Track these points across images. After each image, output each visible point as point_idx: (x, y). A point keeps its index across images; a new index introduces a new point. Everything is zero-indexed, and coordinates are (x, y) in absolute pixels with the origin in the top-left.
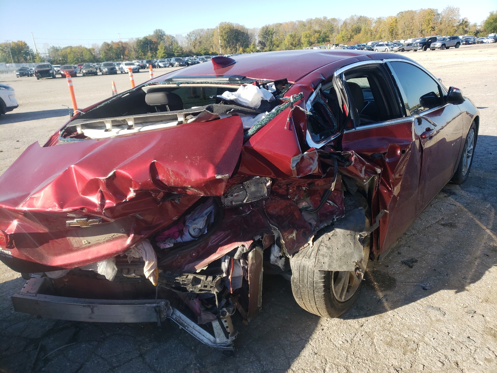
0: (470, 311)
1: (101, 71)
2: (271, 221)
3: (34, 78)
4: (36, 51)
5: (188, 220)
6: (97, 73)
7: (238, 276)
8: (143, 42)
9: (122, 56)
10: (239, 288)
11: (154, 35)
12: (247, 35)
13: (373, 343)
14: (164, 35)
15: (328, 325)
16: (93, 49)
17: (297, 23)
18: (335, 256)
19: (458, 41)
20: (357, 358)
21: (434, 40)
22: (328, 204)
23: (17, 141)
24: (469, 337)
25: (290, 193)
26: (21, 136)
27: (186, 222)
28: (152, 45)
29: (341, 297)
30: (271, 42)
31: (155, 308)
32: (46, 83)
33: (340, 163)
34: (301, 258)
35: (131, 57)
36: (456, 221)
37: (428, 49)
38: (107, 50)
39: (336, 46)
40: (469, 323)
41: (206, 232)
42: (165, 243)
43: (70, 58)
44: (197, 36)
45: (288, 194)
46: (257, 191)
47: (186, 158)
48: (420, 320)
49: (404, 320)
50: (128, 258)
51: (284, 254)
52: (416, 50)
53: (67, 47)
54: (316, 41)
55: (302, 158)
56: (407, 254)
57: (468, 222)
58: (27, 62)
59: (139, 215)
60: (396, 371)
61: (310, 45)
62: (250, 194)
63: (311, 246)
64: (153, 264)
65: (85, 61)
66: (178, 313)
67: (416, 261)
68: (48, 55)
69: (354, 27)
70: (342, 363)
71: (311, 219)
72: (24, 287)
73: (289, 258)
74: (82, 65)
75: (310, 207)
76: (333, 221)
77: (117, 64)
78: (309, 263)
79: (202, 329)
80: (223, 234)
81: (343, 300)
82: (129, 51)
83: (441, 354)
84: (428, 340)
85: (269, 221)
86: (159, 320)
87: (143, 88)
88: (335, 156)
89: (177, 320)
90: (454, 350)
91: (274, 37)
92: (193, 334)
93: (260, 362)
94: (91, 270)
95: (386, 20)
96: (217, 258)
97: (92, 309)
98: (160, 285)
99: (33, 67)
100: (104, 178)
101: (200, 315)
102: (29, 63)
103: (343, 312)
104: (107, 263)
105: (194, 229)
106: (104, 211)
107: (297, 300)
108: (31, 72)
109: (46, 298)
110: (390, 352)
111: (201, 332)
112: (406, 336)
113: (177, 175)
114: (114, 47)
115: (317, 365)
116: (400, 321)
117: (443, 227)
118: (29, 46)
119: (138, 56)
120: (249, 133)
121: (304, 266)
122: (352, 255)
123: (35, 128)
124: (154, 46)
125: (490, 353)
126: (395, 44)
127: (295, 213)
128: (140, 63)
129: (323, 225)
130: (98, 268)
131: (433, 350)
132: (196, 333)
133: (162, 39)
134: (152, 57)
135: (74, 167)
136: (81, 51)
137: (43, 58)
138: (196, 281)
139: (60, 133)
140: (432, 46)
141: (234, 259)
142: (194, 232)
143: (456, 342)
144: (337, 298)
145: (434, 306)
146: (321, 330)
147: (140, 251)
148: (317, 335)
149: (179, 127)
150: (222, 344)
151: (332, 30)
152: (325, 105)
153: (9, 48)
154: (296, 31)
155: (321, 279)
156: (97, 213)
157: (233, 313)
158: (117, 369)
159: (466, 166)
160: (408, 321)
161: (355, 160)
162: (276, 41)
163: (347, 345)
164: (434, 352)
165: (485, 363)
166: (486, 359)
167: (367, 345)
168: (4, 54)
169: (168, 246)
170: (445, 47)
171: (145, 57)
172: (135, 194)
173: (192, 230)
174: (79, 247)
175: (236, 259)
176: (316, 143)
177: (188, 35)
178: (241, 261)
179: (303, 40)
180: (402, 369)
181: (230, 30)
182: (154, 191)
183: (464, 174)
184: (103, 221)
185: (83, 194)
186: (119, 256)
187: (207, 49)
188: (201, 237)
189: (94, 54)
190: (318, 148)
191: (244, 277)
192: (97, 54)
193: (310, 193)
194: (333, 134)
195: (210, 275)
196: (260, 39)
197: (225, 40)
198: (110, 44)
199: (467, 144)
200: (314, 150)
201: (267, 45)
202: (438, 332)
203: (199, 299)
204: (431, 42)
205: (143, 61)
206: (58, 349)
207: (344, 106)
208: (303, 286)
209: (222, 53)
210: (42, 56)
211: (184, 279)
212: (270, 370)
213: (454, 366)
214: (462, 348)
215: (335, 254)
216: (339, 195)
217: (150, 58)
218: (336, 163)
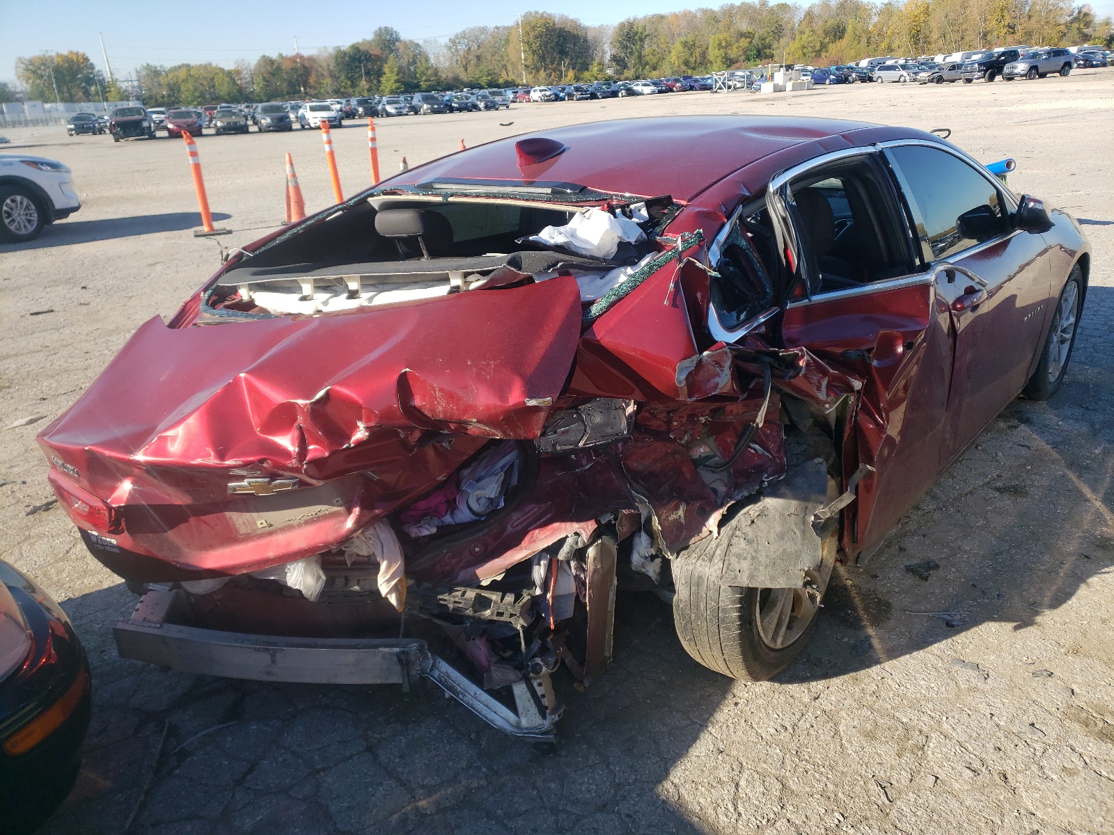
0: (1040, 671)
1: (256, 123)
2: (634, 484)
3: (108, 138)
4: (109, 76)
5: (464, 481)
6: (247, 126)
7: (564, 594)
8: (350, 57)
9: (302, 89)
10: (568, 617)
11: (373, 40)
12: (586, 41)
13: (837, 732)
14: (397, 40)
15: (747, 695)
16: (238, 72)
17: (699, 15)
18: (762, 558)
19: (1067, 60)
20: (804, 762)
21: (1012, 56)
22: (752, 451)
23: (84, 288)
24: (1033, 725)
25: (673, 428)
26: (89, 276)
27: (463, 484)
28: (369, 64)
29: (774, 639)
30: (640, 57)
31: (397, 655)
32: (135, 149)
33: (776, 371)
34: (694, 561)
35: (322, 90)
36: (1029, 482)
37: (998, 78)
38: (270, 73)
39: (787, 70)
40: (1034, 697)
41: (502, 504)
42: (420, 527)
43: (186, 91)
44: (471, 43)
45: (669, 431)
46: (606, 424)
47: (469, 363)
48: (935, 688)
49: (902, 688)
50: (346, 555)
51: (660, 550)
52: (969, 81)
53: (180, 67)
54: (743, 57)
55: (700, 364)
56: (918, 551)
57: (1053, 484)
58: (90, 101)
59: (372, 472)
60: (879, 788)
61: (729, 66)
62: (592, 428)
63: (715, 537)
64: (397, 569)
65: (218, 99)
66: (445, 667)
67: (937, 567)
68: (135, 84)
69: (828, 24)
70: (773, 771)
71: (716, 481)
72: (137, 610)
73: (669, 561)
74: (216, 108)
75: (715, 456)
76: (761, 487)
77: (292, 108)
78: (710, 571)
79: (492, 699)
80: (536, 509)
81: (779, 645)
82: (317, 75)
83: (974, 757)
84: (949, 727)
85: (631, 484)
86: (406, 680)
87: (370, 199)
88: (767, 359)
89: (441, 680)
90: (1000, 750)
91: (646, 46)
92: (474, 708)
93: (608, 766)
94: (272, 578)
95: (903, 9)
96: (523, 558)
97: (273, 656)
98: (409, 609)
99: (105, 113)
100: (308, 402)
101: (488, 670)
102: (94, 101)
103: (780, 670)
104: (306, 565)
105: (478, 500)
106: (305, 466)
107: (684, 644)
108: (99, 123)
109: (181, 631)
110: (871, 751)
111: (490, 705)
112: (904, 720)
113: (450, 396)
114: (284, 67)
115: (723, 775)
116: (894, 689)
117: (998, 494)
118: (95, 64)
119: (339, 89)
120: (593, 312)
121: (700, 577)
122: (797, 556)
123: (120, 257)
124: (375, 67)
125: (1075, 758)
126: (922, 64)
127: (685, 469)
128: (343, 106)
129: (741, 495)
130: (288, 575)
131: (957, 748)
132: (479, 706)
133: (393, 51)
134: (369, 91)
135: (246, 379)
136: (211, 75)
137: (125, 91)
138: (482, 603)
139: (204, 296)
140: (1006, 70)
141: (558, 560)
142: (478, 505)
143: (1006, 733)
144: (766, 641)
145: (967, 661)
146: (732, 706)
147: (371, 542)
148: (725, 714)
149: (453, 299)
150: (532, 729)
151: (778, 32)
152: (749, 250)
153: (49, 67)
154: (697, 33)
155: (734, 602)
156: (292, 470)
157: (556, 669)
158: (322, 773)
159: (1057, 361)
160: (912, 689)
161: (808, 364)
162: (651, 56)
163: (785, 736)
164: (960, 752)
165: (1062, 776)
166: (1064, 769)
167: (826, 736)
168: (38, 81)
169: (425, 532)
170: (1038, 73)
171: (354, 91)
172: (367, 434)
173: (475, 500)
174: (249, 534)
175: (561, 561)
176: (729, 332)
177: (450, 40)
178: (573, 564)
179: (713, 54)
180: (891, 784)
181: (547, 29)
182: (403, 427)
183: (1052, 379)
184: (302, 483)
185: (263, 431)
186: (330, 552)
187: (495, 74)
188: (492, 514)
189: (239, 82)
190: (732, 342)
191: (577, 597)
192: (247, 83)
193: (716, 429)
194: (763, 309)
195: (511, 592)
196: (614, 52)
197: (534, 52)
198: (276, 60)
199: (1060, 314)
200: (724, 347)
201: (629, 65)
202: (970, 713)
203: (487, 640)
204: (1005, 62)
205: (349, 101)
206: (204, 733)
207: (789, 251)
208: (698, 617)
209: (527, 82)
210: (124, 85)
211: (457, 599)
212: (629, 783)
213: (999, 781)
214: (1016, 745)
215: (764, 554)
216: (775, 434)
217: (366, 92)
218: (769, 372)
